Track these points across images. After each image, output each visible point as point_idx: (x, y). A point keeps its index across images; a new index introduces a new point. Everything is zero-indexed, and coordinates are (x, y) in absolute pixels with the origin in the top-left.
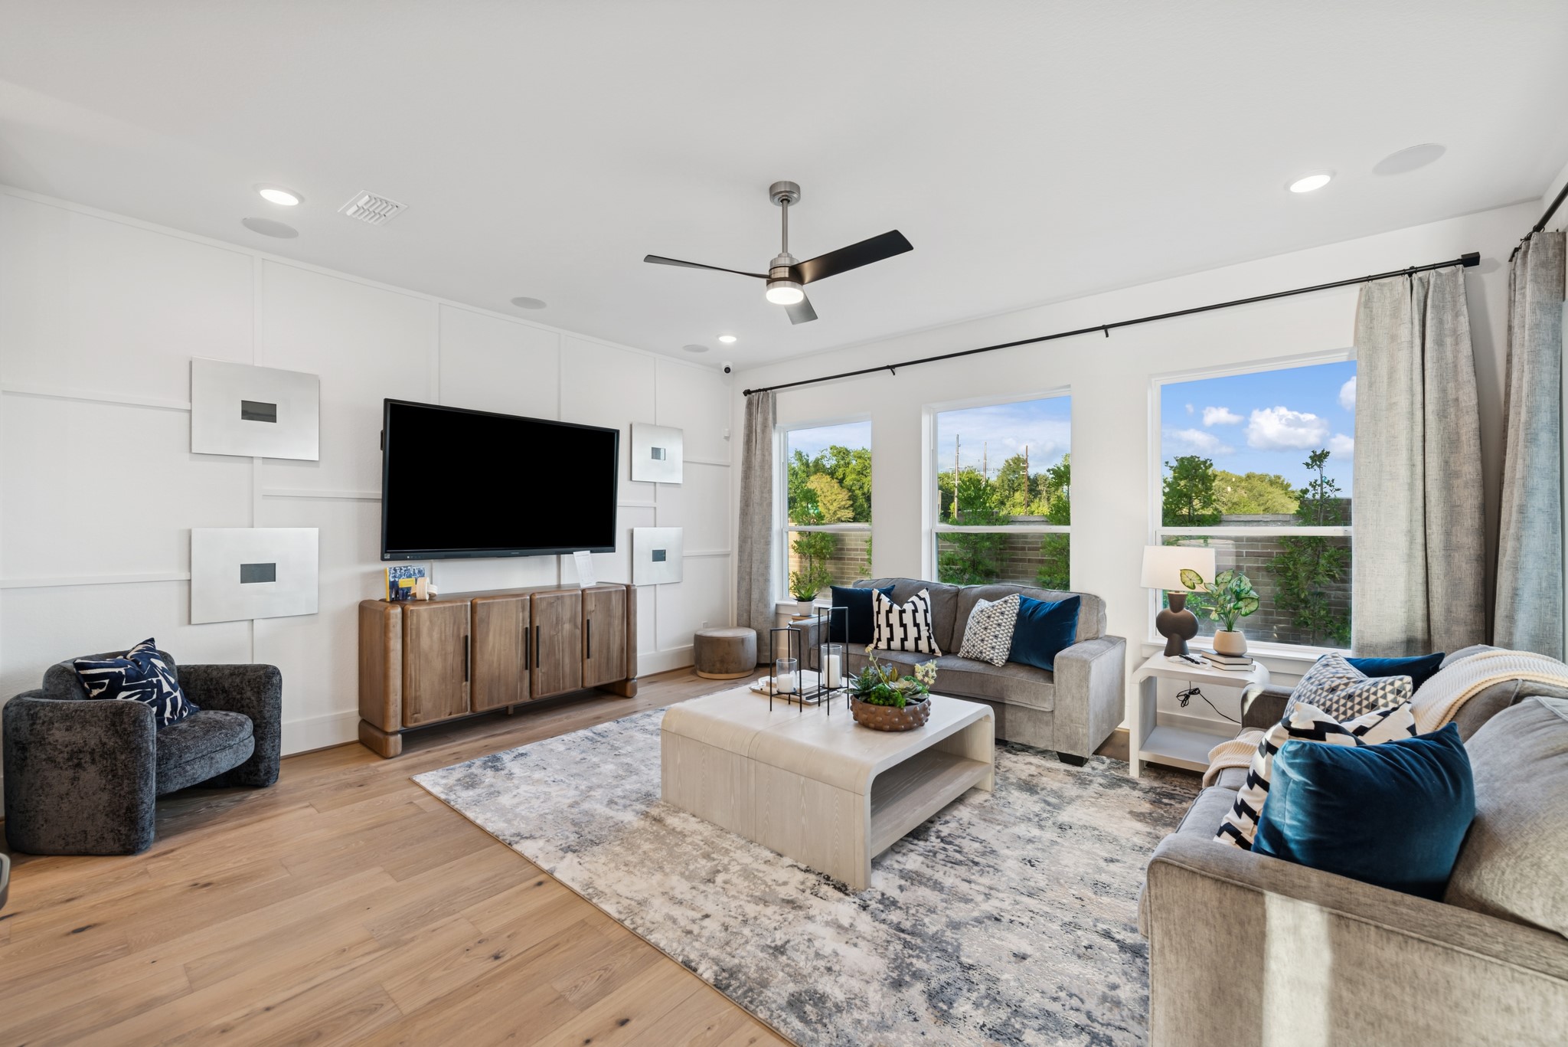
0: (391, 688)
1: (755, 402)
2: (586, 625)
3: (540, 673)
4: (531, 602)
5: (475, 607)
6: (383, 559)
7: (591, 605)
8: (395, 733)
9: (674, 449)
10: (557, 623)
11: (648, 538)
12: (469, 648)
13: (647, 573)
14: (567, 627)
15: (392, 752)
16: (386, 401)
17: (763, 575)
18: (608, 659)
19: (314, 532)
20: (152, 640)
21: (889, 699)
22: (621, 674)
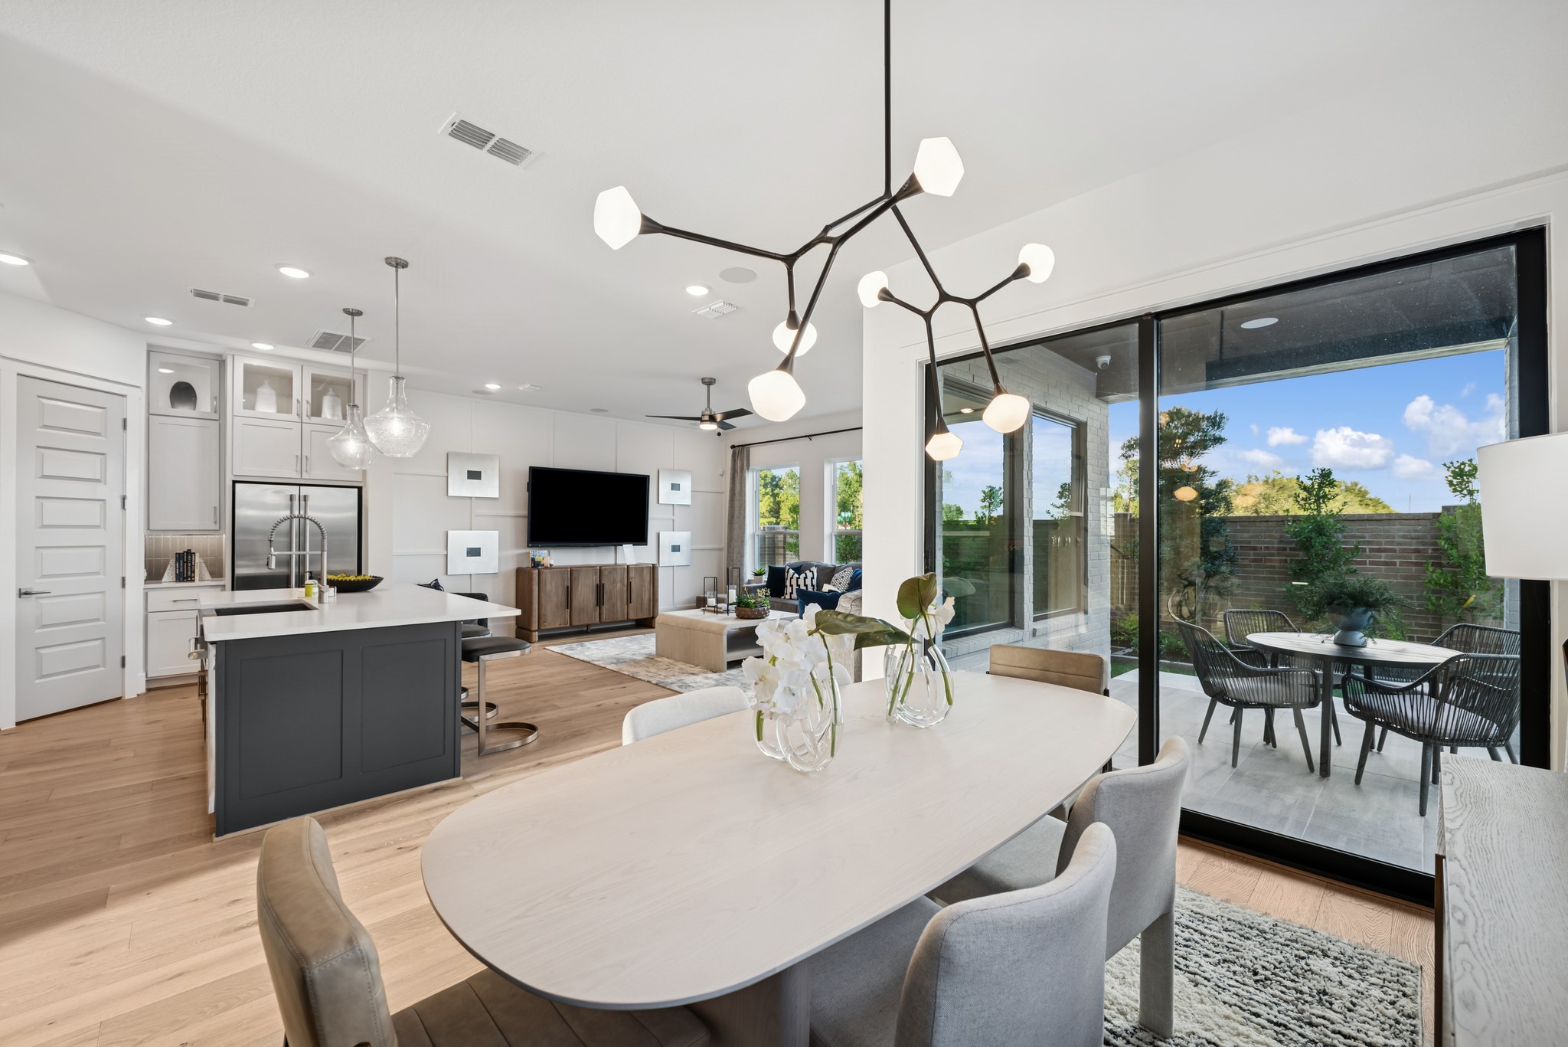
0: (534, 609)
1: (737, 453)
2: (629, 585)
3: (605, 608)
4: (601, 570)
5: (572, 572)
6: (528, 546)
7: (632, 574)
8: (535, 631)
9: (686, 484)
10: (613, 583)
11: (668, 538)
12: (569, 592)
13: (667, 559)
14: (619, 585)
15: (534, 640)
16: (530, 467)
17: (739, 561)
18: (642, 605)
19: (496, 533)
20: (437, 580)
21: (747, 605)
22: (650, 614)
